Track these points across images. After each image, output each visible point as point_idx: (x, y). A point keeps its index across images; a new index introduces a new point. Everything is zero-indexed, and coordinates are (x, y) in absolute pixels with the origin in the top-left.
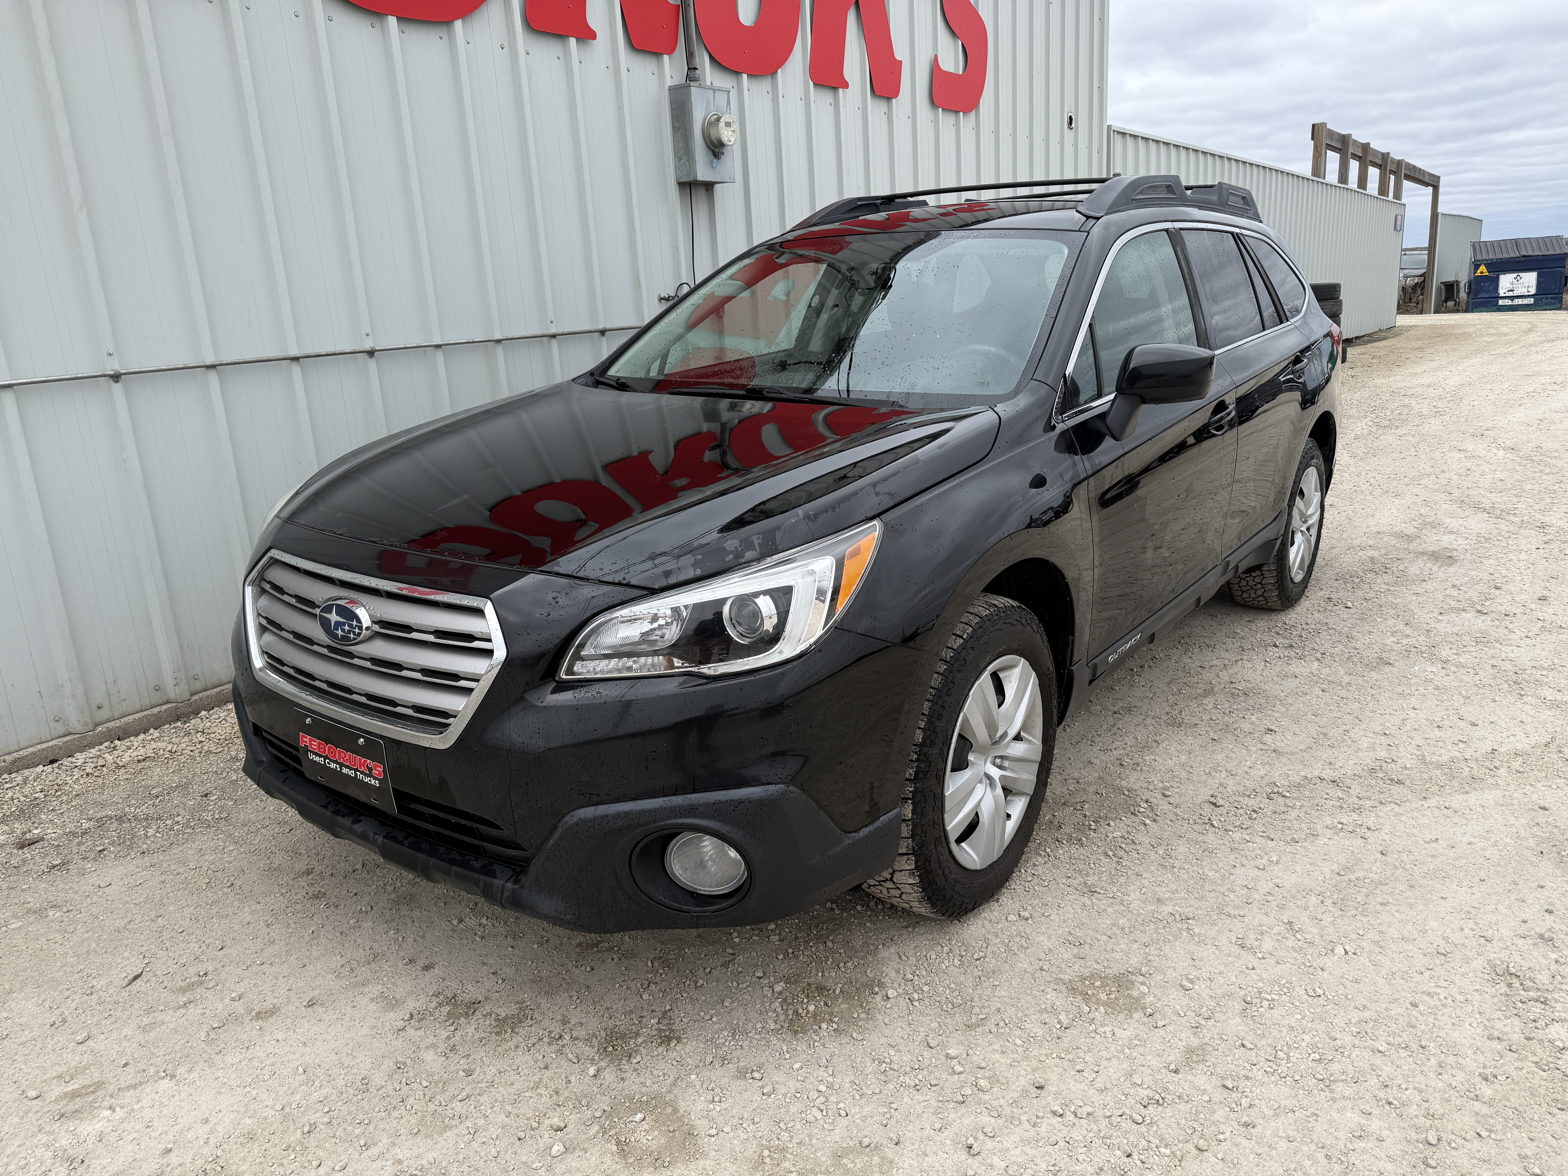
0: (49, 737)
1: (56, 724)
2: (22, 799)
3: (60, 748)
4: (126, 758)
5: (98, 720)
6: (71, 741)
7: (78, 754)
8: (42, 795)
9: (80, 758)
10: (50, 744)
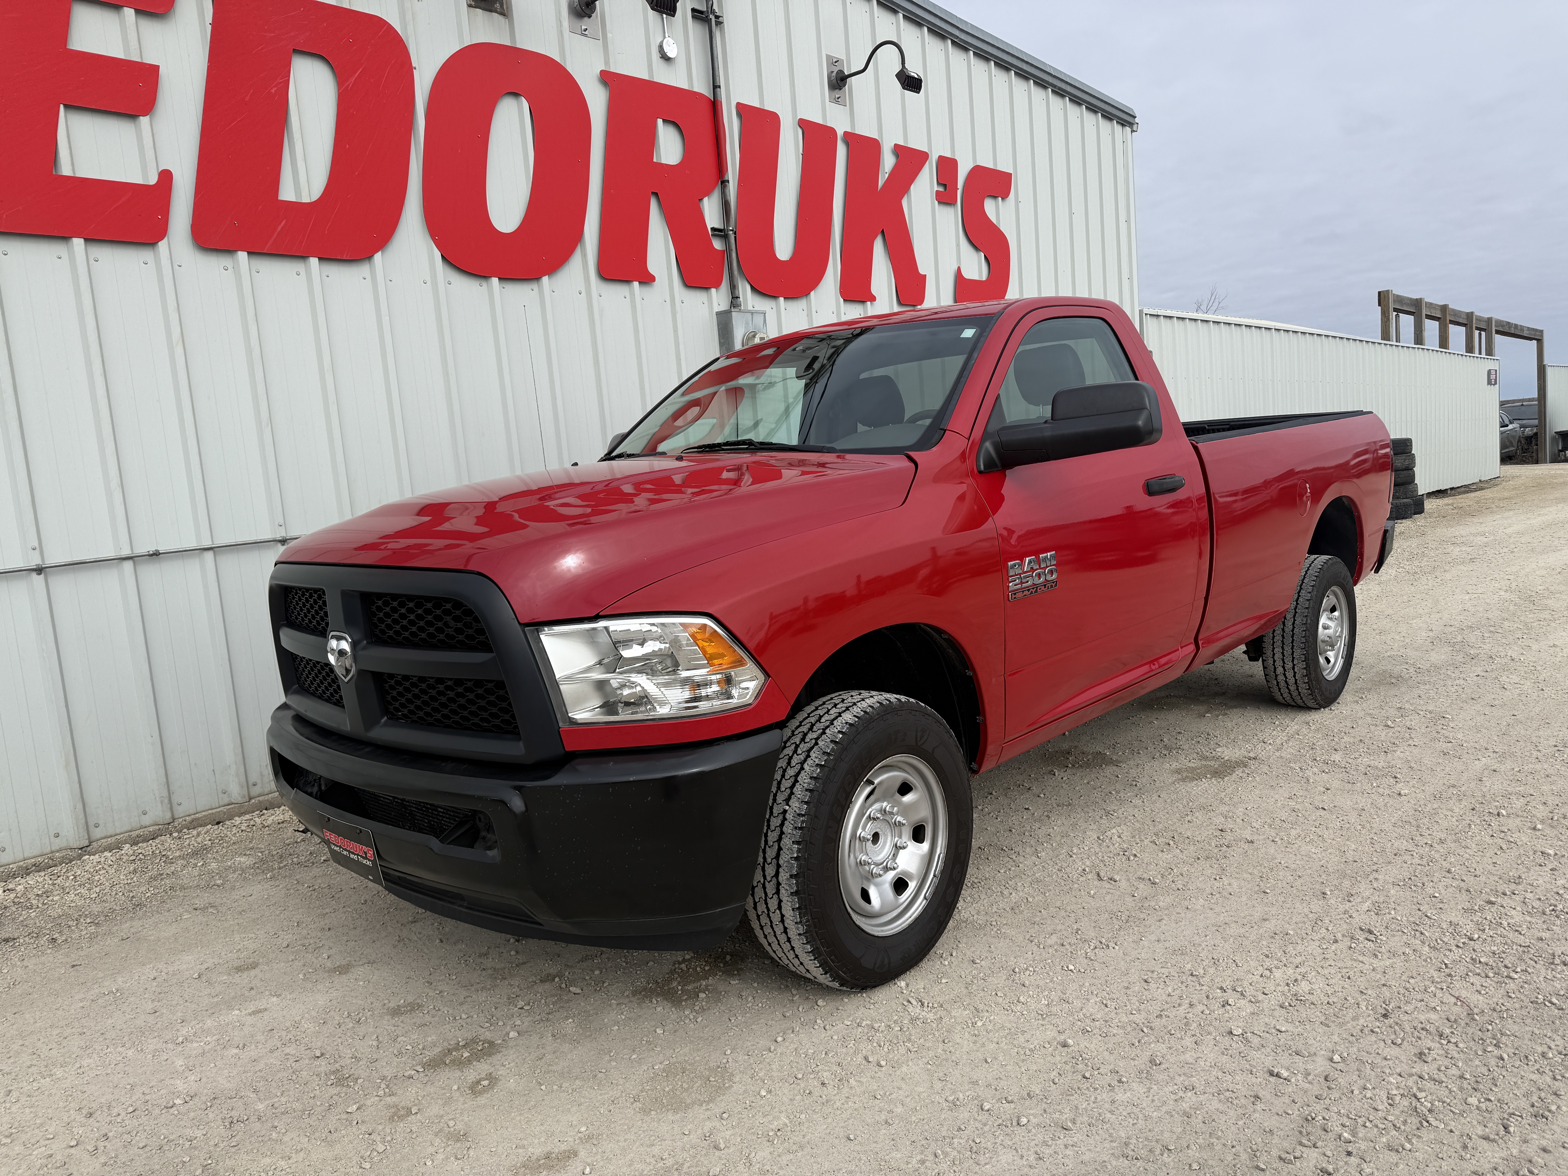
0: (217, 805)
1: (223, 795)
2: (196, 845)
3: (225, 813)
4: (269, 822)
5: (252, 794)
6: (232, 808)
7: (237, 818)
8: (210, 843)
9: (237, 820)
10: (218, 810)
